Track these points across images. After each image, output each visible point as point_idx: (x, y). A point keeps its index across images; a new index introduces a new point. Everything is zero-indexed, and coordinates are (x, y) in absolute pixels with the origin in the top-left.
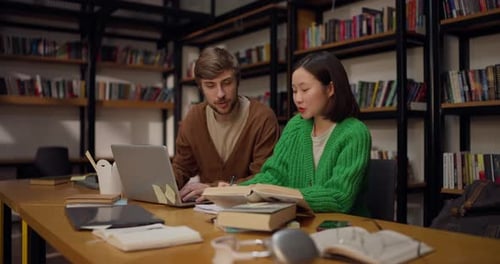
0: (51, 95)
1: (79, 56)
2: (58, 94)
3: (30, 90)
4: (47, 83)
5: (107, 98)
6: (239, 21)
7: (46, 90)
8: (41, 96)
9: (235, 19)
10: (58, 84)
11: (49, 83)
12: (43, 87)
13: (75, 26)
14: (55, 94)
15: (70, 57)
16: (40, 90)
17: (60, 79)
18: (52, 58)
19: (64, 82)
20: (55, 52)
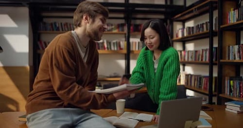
0: (111, 49)
1: (123, 30)
2: (114, 48)
3: (102, 47)
4: (109, 43)
5: (137, 49)
6: (195, 9)
7: (109, 47)
8: (106, 49)
9: (193, 8)
10: (114, 43)
11: (110, 43)
12: (107, 45)
13: (122, 16)
14: (113, 48)
15: (119, 31)
16: (106, 46)
17: (115, 41)
18: (111, 32)
19: (116, 42)
20: (112, 29)
